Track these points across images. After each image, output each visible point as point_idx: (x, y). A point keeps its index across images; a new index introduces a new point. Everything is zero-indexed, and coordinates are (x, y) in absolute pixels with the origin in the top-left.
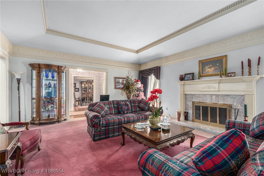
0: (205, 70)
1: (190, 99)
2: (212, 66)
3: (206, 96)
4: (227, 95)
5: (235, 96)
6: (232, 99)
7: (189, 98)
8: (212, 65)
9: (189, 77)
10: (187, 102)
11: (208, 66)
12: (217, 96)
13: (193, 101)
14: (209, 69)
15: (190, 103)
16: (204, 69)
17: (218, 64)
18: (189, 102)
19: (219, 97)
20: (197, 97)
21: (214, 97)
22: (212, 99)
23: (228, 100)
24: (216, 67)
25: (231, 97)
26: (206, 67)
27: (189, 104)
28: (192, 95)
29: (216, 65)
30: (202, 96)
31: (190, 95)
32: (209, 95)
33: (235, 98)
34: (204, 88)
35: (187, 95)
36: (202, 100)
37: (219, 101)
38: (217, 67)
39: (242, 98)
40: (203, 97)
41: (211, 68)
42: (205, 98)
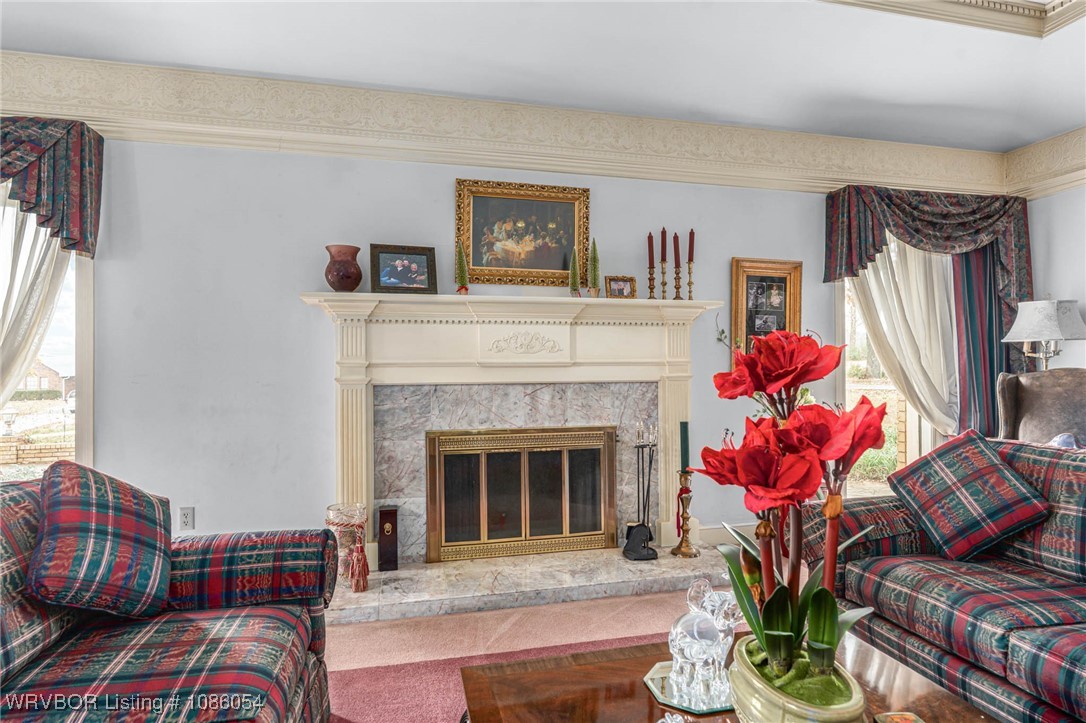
0: (491, 245)
1: (409, 421)
2: (526, 231)
3: (506, 394)
4: (600, 384)
5: (626, 387)
6: (617, 403)
7: (405, 409)
8: (525, 222)
9: (407, 269)
10: (386, 443)
11: (508, 226)
12: (560, 388)
13: (427, 428)
14: (510, 245)
15: (406, 444)
16: (486, 239)
17: (552, 226)
18: (405, 438)
19: (569, 393)
20: (457, 403)
21: (545, 396)
22: (534, 408)
23: (603, 408)
24: (544, 238)
25: (613, 393)
26: (496, 227)
27: (399, 450)
28: (426, 389)
29: (545, 228)
30: (486, 393)
31: (407, 393)
32: (521, 388)
33: (626, 398)
34: (503, 344)
35: (388, 391)
36: (483, 416)
37: (570, 413)
38: (547, 240)
39: (649, 395)
40: (490, 400)
41: (517, 235)
42: (499, 406)
